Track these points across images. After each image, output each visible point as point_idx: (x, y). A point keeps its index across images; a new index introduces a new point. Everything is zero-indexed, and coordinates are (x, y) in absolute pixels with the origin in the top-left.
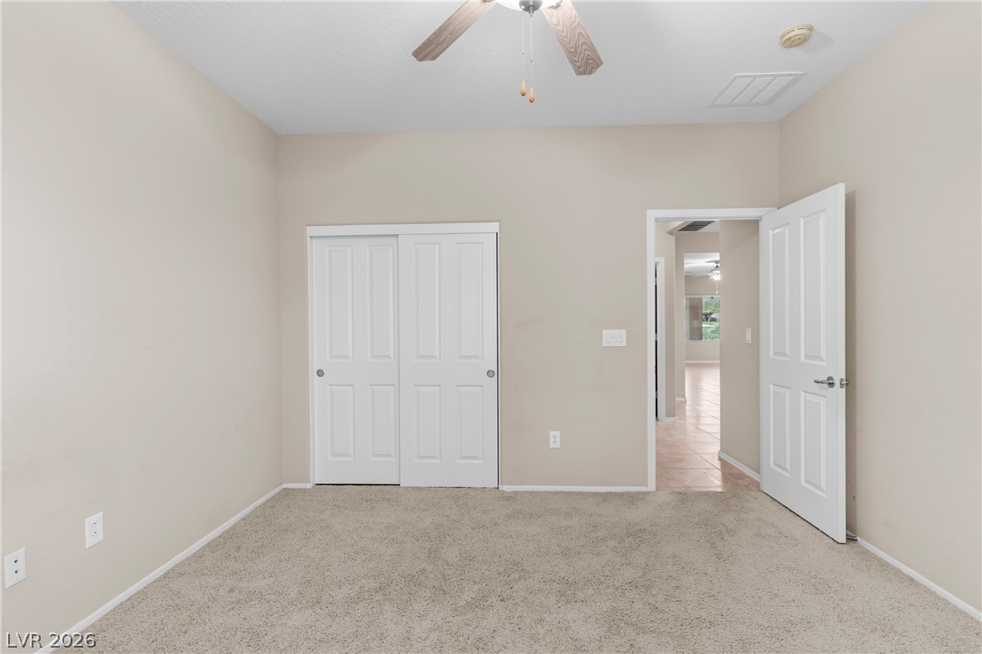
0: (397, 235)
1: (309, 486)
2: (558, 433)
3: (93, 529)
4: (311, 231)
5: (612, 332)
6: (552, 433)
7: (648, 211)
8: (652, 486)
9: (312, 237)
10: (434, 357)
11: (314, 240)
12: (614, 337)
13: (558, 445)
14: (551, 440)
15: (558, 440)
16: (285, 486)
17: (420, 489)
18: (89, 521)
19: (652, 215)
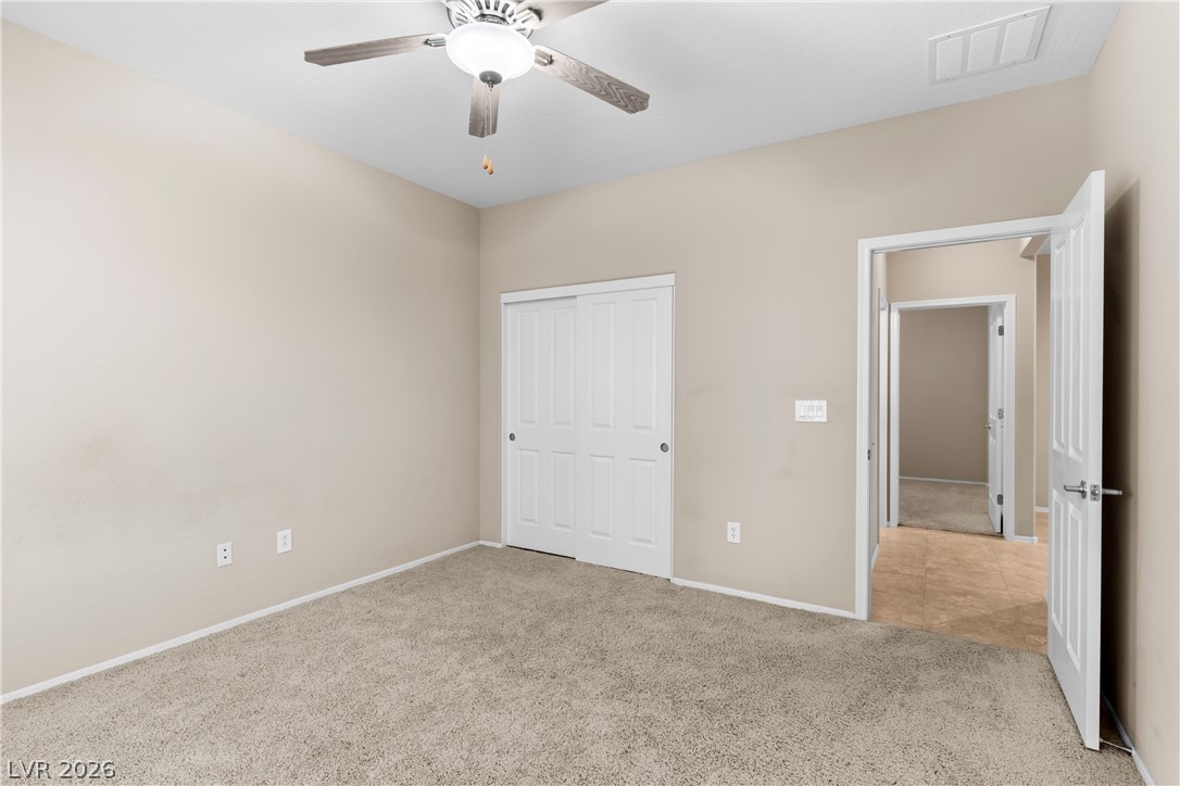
0: (575, 297)
1: (499, 546)
2: (737, 525)
3: (284, 541)
4: (505, 298)
5: (807, 403)
6: (730, 525)
7: (859, 241)
8: (861, 612)
9: (506, 304)
10: (607, 426)
11: (509, 307)
12: (812, 411)
13: (737, 540)
14: (730, 532)
15: (738, 533)
16: (481, 542)
17: (591, 565)
18: (280, 534)
19: (865, 246)
